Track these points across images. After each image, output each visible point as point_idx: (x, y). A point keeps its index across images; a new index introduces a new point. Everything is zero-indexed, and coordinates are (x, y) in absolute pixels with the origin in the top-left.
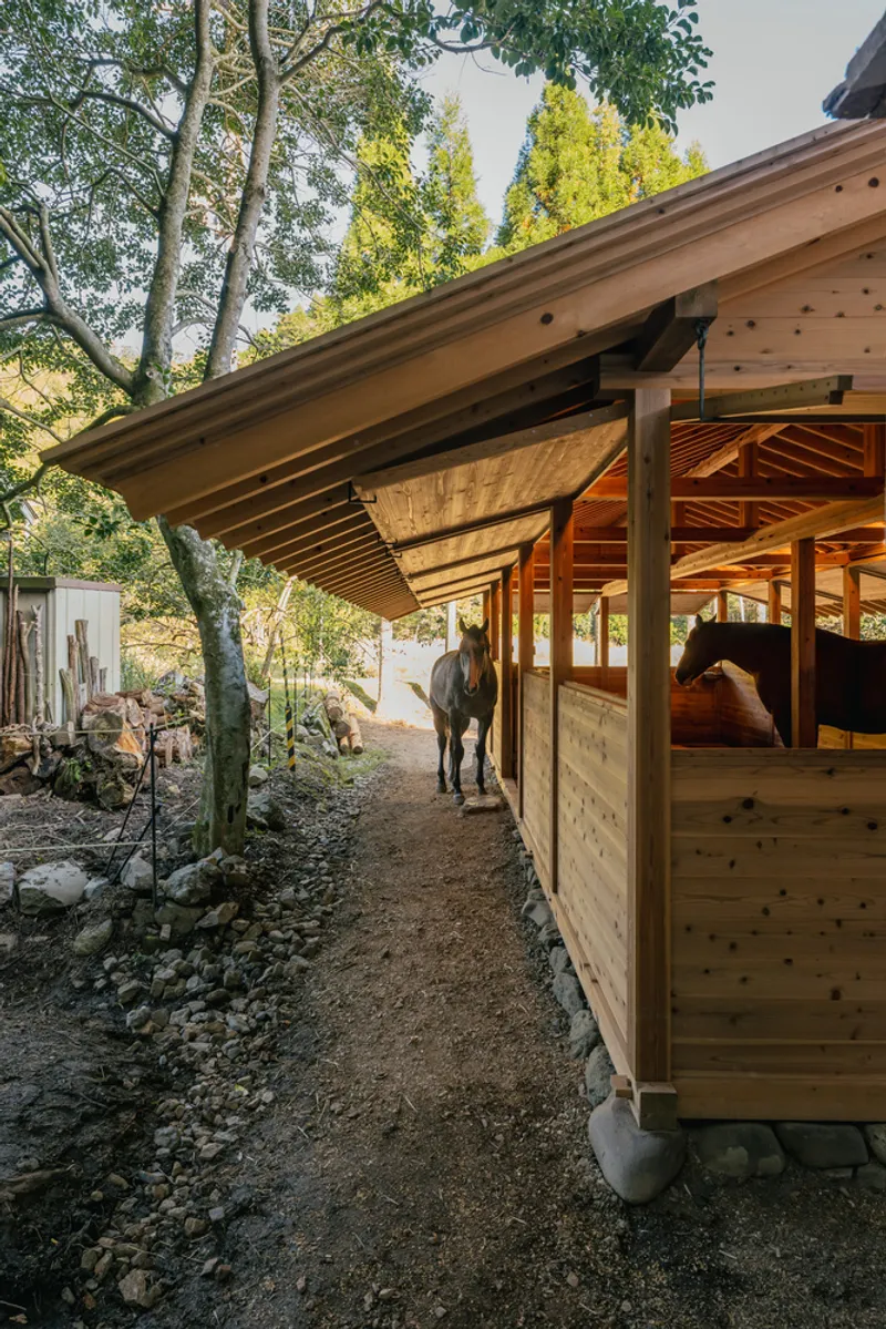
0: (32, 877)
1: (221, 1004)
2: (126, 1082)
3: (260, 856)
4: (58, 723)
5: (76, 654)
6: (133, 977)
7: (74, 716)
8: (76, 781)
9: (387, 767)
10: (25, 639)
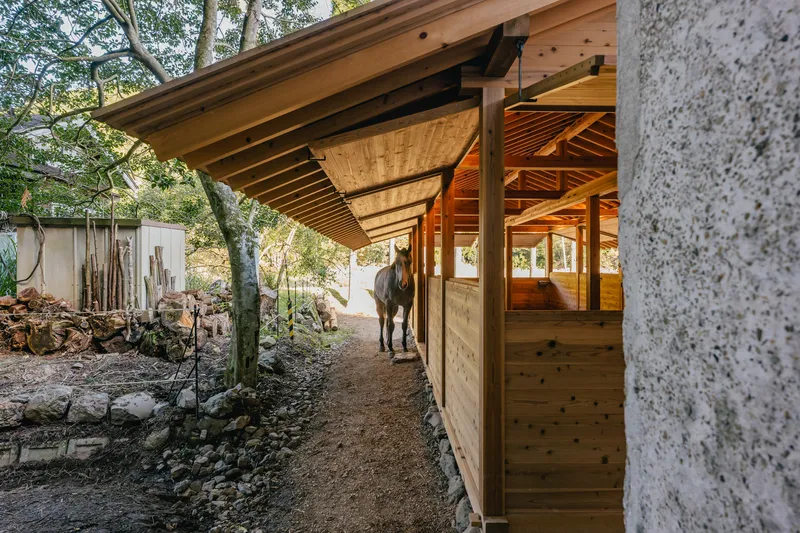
0: (119, 402)
1: (235, 478)
2: (169, 526)
3: (267, 389)
4: (143, 308)
5: (155, 267)
6: (181, 463)
7: (153, 305)
8: (153, 344)
9: (352, 338)
10: (122, 258)
